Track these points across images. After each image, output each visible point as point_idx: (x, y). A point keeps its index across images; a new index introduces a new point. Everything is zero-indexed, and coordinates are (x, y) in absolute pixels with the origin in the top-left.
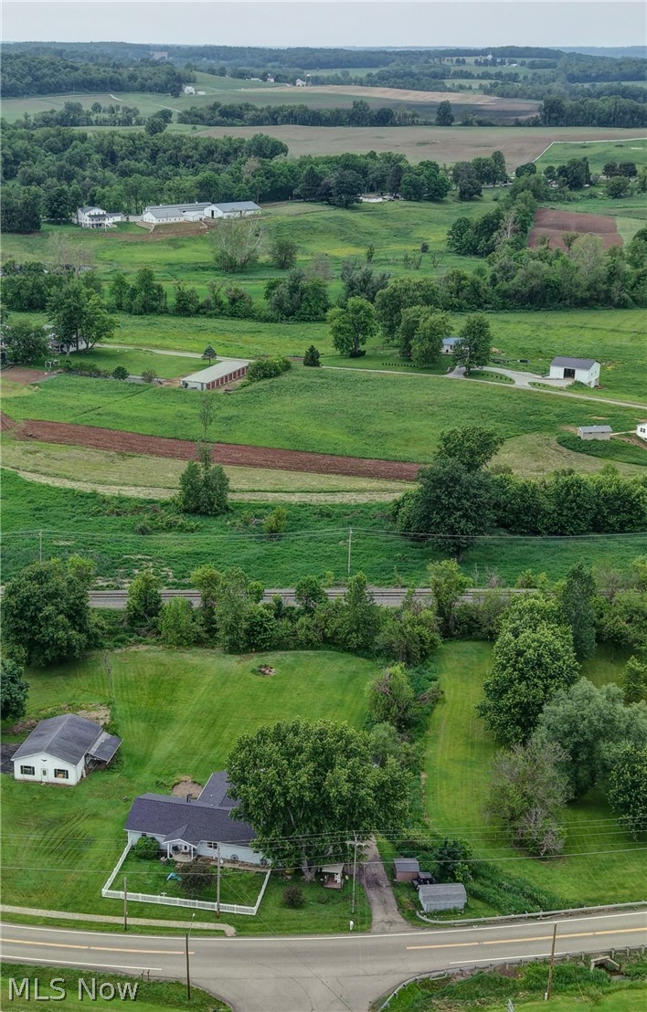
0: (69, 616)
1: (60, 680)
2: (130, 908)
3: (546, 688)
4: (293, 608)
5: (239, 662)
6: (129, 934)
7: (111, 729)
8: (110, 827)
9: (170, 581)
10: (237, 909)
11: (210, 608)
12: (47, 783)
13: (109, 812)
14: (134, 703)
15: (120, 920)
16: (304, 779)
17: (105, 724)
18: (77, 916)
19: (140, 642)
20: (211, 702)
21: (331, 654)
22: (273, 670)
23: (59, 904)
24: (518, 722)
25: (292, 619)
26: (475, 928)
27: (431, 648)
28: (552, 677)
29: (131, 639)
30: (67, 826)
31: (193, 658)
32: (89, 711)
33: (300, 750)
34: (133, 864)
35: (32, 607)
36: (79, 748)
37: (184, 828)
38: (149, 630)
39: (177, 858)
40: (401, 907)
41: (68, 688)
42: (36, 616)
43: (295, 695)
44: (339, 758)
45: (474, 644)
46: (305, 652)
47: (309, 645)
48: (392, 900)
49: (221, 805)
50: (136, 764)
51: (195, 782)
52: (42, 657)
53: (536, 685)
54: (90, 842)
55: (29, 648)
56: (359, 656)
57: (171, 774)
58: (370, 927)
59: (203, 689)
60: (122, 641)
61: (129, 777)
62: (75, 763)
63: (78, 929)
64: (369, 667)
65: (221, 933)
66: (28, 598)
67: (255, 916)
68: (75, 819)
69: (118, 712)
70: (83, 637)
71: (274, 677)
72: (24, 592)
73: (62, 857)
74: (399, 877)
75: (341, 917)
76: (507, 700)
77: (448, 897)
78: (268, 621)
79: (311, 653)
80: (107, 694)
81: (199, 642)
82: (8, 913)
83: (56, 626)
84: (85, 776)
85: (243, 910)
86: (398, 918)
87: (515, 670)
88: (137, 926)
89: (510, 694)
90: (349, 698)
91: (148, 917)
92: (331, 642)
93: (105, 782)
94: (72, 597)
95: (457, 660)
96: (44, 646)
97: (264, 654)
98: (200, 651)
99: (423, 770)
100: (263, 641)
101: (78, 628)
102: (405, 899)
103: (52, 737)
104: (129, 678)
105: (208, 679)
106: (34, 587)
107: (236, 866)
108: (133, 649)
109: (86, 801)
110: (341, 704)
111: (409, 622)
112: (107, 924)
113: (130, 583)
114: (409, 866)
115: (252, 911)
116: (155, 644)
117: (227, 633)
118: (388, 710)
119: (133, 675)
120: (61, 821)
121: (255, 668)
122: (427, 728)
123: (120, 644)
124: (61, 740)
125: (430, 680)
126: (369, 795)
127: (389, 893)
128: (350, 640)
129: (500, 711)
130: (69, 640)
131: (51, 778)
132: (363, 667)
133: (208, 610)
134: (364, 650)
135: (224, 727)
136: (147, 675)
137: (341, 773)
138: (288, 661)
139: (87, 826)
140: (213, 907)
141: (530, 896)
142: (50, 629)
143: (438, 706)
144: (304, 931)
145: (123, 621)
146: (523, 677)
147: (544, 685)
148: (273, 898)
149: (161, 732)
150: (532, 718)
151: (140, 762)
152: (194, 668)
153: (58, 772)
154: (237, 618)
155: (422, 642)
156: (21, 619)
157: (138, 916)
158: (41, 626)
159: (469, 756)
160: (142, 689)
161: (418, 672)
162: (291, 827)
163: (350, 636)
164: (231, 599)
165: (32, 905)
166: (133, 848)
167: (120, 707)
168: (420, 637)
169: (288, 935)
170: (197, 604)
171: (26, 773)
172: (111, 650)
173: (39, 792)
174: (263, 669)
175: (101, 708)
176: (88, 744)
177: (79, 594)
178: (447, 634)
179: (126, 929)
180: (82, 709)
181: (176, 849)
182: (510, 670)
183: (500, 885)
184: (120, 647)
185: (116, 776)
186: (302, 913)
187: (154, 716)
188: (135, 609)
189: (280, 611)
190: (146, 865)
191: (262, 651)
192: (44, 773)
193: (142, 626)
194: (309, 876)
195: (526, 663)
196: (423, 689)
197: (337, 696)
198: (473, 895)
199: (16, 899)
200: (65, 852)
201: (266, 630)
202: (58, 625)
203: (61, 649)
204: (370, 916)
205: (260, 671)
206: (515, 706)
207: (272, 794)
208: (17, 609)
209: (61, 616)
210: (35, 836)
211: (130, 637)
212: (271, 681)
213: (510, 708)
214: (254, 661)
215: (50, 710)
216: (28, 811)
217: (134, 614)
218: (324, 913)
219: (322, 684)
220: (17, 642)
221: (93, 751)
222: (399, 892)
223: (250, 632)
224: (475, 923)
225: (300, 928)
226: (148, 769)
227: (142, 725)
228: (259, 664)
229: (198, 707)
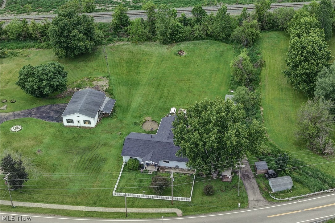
0: (85, 34)
1: (82, 64)
2: (128, 202)
3: (317, 65)
4: (191, 20)
5: (168, 49)
6: (128, 219)
7: (109, 92)
8: (114, 152)
9: (131, 4)
10: (182, 199)
11: (152, 21)
12: (80, 127)
13: (112, 142)
14: (120, 75)
15: (123, 210)
16: (213, 138)
17: (106, 89)
18: (101, 209)
19: (120, 40)
20: (157, 72)
21: (210, 42)
22: (184, 52)
23: (91, 202)
24: (305, 81)
25: (192, 26)
26: (299, 201)
27: (256, 38)
28: (320, 59)
29: (115, 39)
30: (92, 152)
31: (146, 47)
32: (98, 81)
33: (209, 121)
34: (127, 174)
35: (66, 31)
36: (95, 108)
37: (151, 153)
38: (123, 34)
39: (149, 168)
40: (261, 190)
41: (87, 68)
42: (69, 35)
43: (196, 66)
44: (230, 124)
45: (275, 32)
46: (198, 41)
47: (200, 38)
48: (256, 186)
49: (168, 138)
50: (124, 111)
51: (153, 121)
52: (73, 54)
53: (312, 63)
54: (104, 160)
55: (66, 49)
56: (223, 42)
57: (141, 117)
58: (248, 205)
59: (152, 65)
60: (111, 40)
61: (121, 120)
62: (94, 117)
63: (103, 218)
64: (228, 48)
65: (174, 215)
66: (64, 27)
67: (190, 202)
68: (96, 147)
69: (112, 81)
70: (92, 43)
71: (185, 57)
72: (61, 23)
73: (91, 171)
74: (258, 172)
75: (233, 199)
76: (299, 71)
77: (284, 185)
78: (181, 29)
79: (201, 42)
80: (106, 71)
81: (148, 39)
82: (66, 210)
83: (79, 40)
84: (99, 121)
85: (185, 199)
86: (260, 197)
87: (302, 56)
88: (132, 213)
89: (300, 68)
90: (221, 66)
91: (137, 207)
92: (210, 36)
93: (109, 124)
94: (86, 24)
95: (269, 42)
96: (73, 49)
97: (179, 43)
98: (149, 43)
99: (261, 106)
100: (179, 38)
101: (89, 38)
102: (262, 185)
103: (81, 103)
104: (116, 61)
105: (154, 59)
106: (66, 20)
107: (178, 171)
108: (117, 44)
109: (100, 136)
110: (218, 70)
111: (246, 26)
112: (117, 213)
113: (112, 7)
114: (262, 166)
115: (189, 200)
116: (127, 41)
117: (162, 35)
118: (243, 76)
119: (118, 59)
120: (89, 149)
121: (176, 52)
122: (260, 81)
123: (110, 42)
124: (86, 104)
125: (258, 54)
126: (245, 142)
127: (254, 181)
128: (219, 36)
129: (296, 76)
130: (85, 46)
131: (82, 124)
132: (226, 48)
133: (152, 22)
134: (226, 40)
135: (164, 86)
136: (125, 59)
137: (231, 133)
138: (191, 47)
139: (101, 152)
140: (170, 198)
141: (322, 179)
142: (76, 42)
143: (263, 68)
144: (216, 210)
145: (110, 29)
146: (306, 60)
147: (316, 63)
148: (198, 190)
149: (134, 92)
150: (311, 79)
151: (125, 110)
152: (147, 53)
153: (85, 122)
154: (166, 28)
155: (253, 35)
156: (61, 36)
157: (132, 207)
158: (71, 40)
159: (281, 96)
160: (123, 67)
161: (251, 50)
162: (206, 156)
163: (219, 34)
164: (163, 21)
165: (78, 204)
166: (126, 164)
167: (113, 78)
168: (252, 33)
169: (208, 213)
170: (146, 18)
171: (69, 122)
172: (106, 45)
173: (77, 133)
174: (180, 52)
175: (104, 79)
176: (99, 105)
177: (89, 23)
178: (263, 29)
179: (127, 216)
180: (94, 80)
181: (148, 164)
182: (299, 57)
183: (307, 173)
184: (110, 44)
185: (115, 120)
186: (214, 199)
187: (130, 82)
188: (116, 24)
189: (185, 21)
190: (133, 174)
191: (178, 42)
192: (79, 122)
193: (120, 32)
194: (214, 175)
195: (307, 52)
196: (255, 60)
197: (216, 66)
198: (295, 180)
199: (69, 200)
200: (92, 168)
201: (180, 33)
202: (80, 39)
203: (82, 50)
204: (247, 197)
205: (178, 54)
206: (303, 74)
207: (197, 145)
208: (59, 32)
209: (81, 35)
210: (76, 159)
211: (115, 37)
212: (184, 59)
213: (301, 75)
214: (175, 48)
215: (78, 82)
216: (71, 144)
217: (116, 26)
218: (225, 196)
219: (208, 59)
220: (60, 48)
221: (102, 108)
222: (259, 180)
223: (172, 34)
224: (298, 198)
225: (214, 208)
226: (130, 114)
227: (125, 88)
228: (178, 49)
229: (151, 76)
